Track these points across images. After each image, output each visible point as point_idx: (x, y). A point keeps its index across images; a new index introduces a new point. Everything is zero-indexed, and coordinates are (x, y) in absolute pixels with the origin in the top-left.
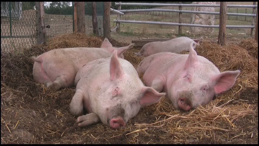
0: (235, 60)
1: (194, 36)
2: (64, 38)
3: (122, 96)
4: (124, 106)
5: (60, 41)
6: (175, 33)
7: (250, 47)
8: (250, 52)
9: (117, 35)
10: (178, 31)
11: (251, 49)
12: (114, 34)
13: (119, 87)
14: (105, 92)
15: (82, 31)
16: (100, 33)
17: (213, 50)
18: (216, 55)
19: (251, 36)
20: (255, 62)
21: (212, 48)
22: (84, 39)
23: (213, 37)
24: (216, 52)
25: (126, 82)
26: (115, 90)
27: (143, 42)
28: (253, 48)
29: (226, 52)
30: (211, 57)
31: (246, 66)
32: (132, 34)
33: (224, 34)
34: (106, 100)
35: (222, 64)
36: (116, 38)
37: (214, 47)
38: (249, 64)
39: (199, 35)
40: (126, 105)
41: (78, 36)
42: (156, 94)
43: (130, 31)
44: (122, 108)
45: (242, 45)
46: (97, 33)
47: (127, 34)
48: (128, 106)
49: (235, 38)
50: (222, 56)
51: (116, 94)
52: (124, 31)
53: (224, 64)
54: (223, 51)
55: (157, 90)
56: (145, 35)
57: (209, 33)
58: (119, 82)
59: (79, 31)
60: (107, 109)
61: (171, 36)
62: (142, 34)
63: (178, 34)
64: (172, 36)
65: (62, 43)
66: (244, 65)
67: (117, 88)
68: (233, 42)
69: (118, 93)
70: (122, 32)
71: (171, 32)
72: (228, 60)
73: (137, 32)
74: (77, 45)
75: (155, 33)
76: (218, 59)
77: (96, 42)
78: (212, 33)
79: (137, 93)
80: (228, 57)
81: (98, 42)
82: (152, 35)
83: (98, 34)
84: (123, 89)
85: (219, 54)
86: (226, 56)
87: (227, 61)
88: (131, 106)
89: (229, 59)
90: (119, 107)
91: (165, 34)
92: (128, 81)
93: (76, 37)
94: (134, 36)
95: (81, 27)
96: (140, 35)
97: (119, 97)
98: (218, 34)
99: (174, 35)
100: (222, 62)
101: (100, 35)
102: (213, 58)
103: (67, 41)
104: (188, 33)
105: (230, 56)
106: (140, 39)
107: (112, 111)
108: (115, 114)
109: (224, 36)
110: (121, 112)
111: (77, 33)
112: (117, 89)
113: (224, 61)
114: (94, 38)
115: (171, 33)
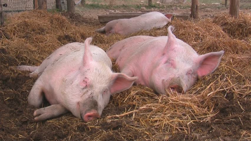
0: (209, 39)
1: (165, 7)
2: (23, 17)
3: (93, 86)
4: (96, 97)
5: (19, 20)
6: (145, 4)
7: (225, 22)
8: (224, 27)
9: (82, 7)
10: (148, 2)
11: (226, 25)
12: (79, 6)
13: (88, 77)
14: (72, 85)
15: (43, 8)
16: (63, 6)
17: (185, 28)
18: (189, 34)
19: (226, 6)
20: (230, 42)
21: (184, 27)
22: (46, 17)
23: (186, 8)
24: (189, 30)
25: (95, 71)
26: (84, 81)
27: (110, 17)
28: (228, 23)
29: (199, 30)
30: (184, 36)
31: (221, 47)
32: (98, 7)
33: (197, 6)
34: (76, 94)
35: (195, 44)
36: (80, 11)
37: (186, 25)
38: (224, 45)
39: (170, 6)
40: (97, 97)
41: (39, 14)
42: (127, 79)
43: (96, 3)
44: (94, 100)
45: (216, 20)
46: (60, 7)
47: (93, 6)
48: (100, 96)
49: (209, 9)
50: (196, 35)
51: (85, 85)
52: (90, 3)
53: (197, 44)
54: (196, 29)
55: (129, 75)
56: (112, 7)
57: (181, 3)
58: (86, 71)
59: (40, 7)
60: (78, 103)
61: (140, 8)
62: (109, 6)
63: (147, 5)
64: (142, 8)
65: (21, 22)
66: (218, 45)
67: (86, 78)
68: (206, 13)
69: (88, 84)
70: (88, 4)
71: (141, 3)
72: (202, 40)
73: (104, 4)
74: (38, 24)
75: (124, 5)
76: (191, 39)
77: (59, 20)
78: (184, 3)
79: (107, 81)
80: (202, 36)
81: (61, 21)
82: (119, 7)
83: (61, 9)
84: (92, 79)
85: (192, 33)
86: (199, 34)
87: (200, 41)
88: (103, 95)
89: (203, 38)
90: (91, 100)
91: (134, 5)
92: (96, 69)
93: (37, 15)
94: (100, 8)
95: (43, 3)
96: (107, 8)
97: (89, 89)
98: (191, 4)
99: (143, 6)
100: (195, 41)
101: (63, 9)
102: (186, 37)
103: (27, 20)
104: (159, 4)
105: (203, 34)
106: (107, 14)
107: (84, 104)
108: (87, 108)
109: (197, 8)
110: (94, 105)
111: (38, 10)
112: (86, 80)
113: (197, 41)
114: (57, 15)
115: (140, 5)
